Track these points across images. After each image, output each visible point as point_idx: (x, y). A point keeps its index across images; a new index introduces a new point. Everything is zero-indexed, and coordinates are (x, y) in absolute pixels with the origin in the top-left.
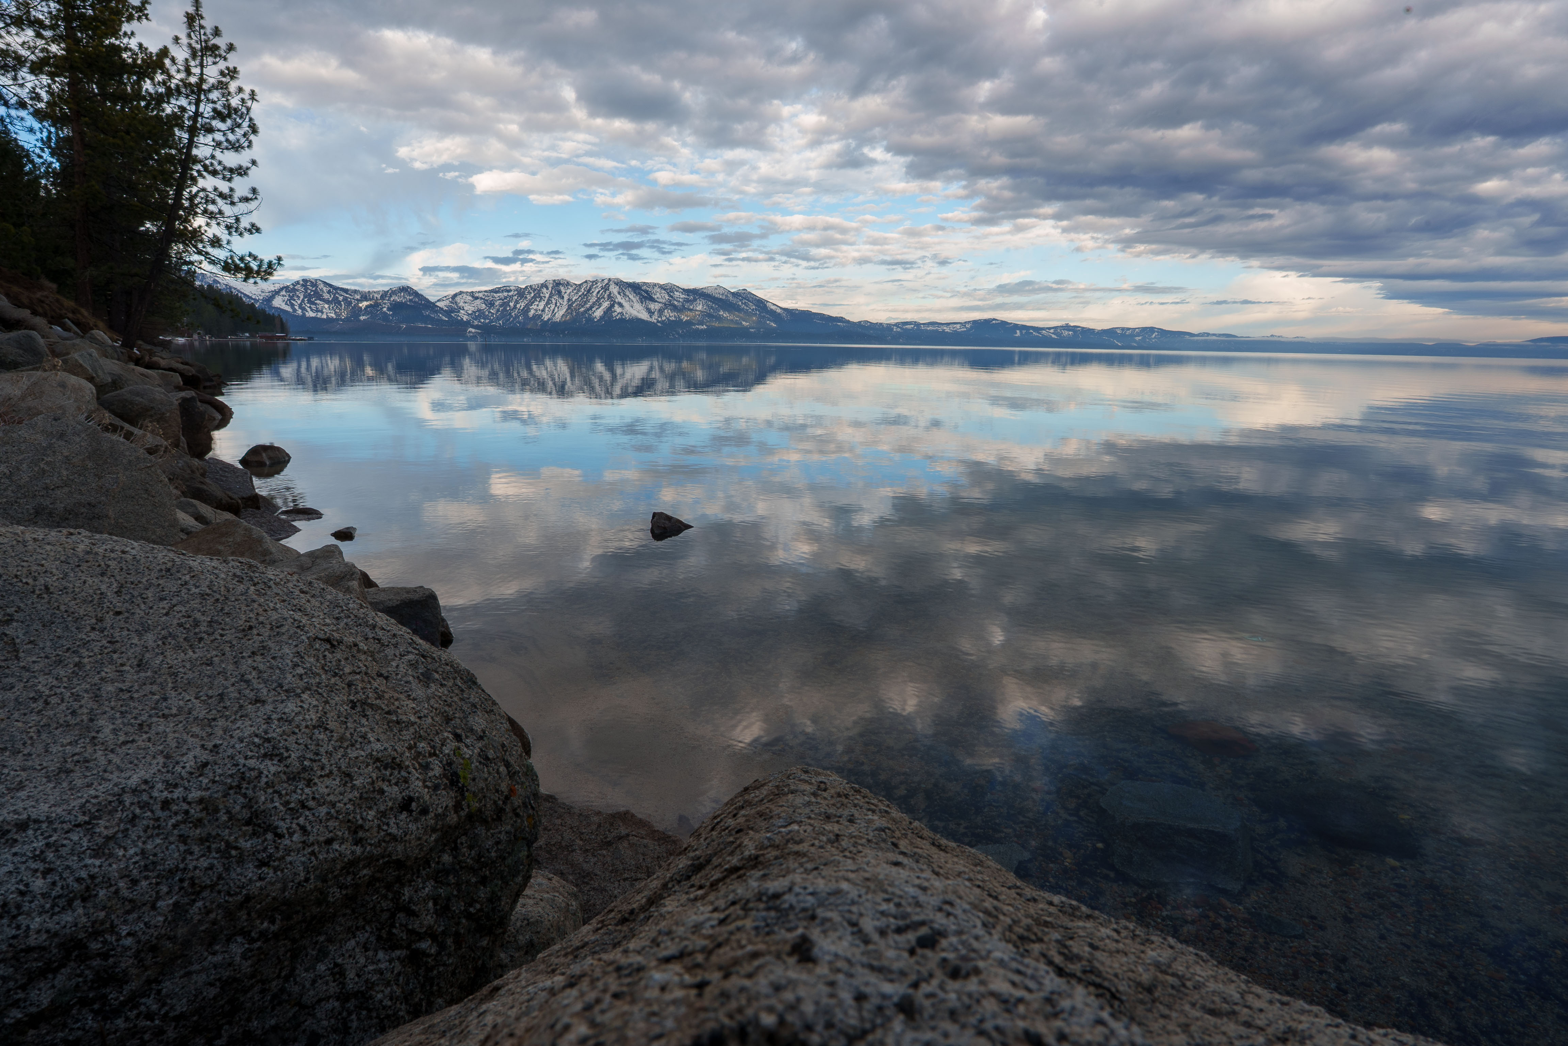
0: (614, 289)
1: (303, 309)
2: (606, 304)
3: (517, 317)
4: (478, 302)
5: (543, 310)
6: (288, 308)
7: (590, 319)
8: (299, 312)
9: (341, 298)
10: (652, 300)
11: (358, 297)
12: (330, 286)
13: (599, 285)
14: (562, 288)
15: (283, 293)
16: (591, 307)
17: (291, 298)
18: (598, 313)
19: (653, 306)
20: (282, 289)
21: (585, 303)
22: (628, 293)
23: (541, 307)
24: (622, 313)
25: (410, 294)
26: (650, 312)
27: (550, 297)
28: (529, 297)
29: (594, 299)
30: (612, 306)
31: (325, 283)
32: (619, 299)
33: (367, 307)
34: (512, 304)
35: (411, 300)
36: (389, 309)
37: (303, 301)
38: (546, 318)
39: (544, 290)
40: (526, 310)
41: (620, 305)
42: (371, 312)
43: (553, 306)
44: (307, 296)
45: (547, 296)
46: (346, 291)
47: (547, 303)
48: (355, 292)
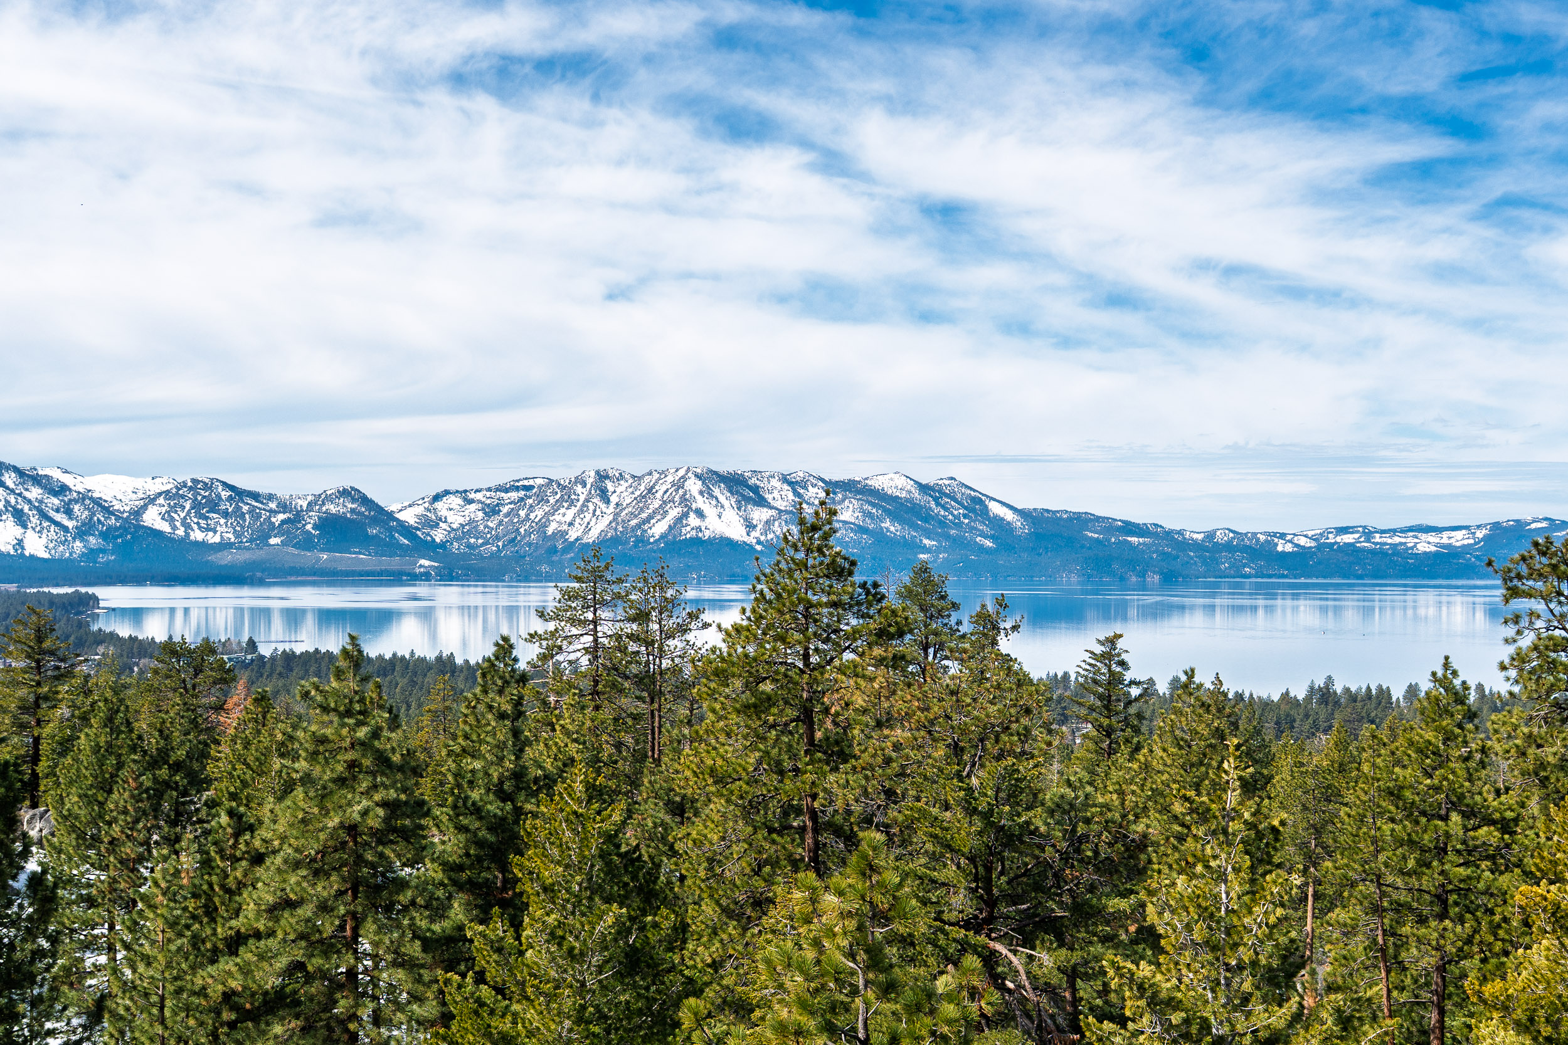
0: (694, 486)
1: (187, 527)
2: (674, 512)
3: (528, 533)
4: (473, 507)
5: (571, 524)
6: (165, 527)
7: (642, 540)
8: (181, 532)
9: (245, 508)
10: (761, 502)
11: (273, 505)
12: (232, 488)
13: (670, 479)
14: (610, 486)
15: (161, 500)
16: (650, 518)
17: (173, 509)
18: (658, 529)
19: (759, 515)
20: (160, 494)
21: (642, 510)
22: (716, 492)
23: (568, 518)
24: (699, 529)
25: (353, 500)
26: (750, 526)
27: (587, 500)
28: (552, 500)
29: (657, 504)
30: (685, 515)
31: (224, 484)
32: (701, 503)
33: (283, 522)
34: (522, 513)
35: (353, 511)
36: (315, 527)
37: (189, 512)
38: (573, 535)
39: (579, 489)
40: (543, 525)
41: (700, 514)
42: (288, 532)
43: (588, 516)
44: (196, 505)
45: (582, 498)
46: (255, 496)
47: (581, 511)
48: (271, 497)
